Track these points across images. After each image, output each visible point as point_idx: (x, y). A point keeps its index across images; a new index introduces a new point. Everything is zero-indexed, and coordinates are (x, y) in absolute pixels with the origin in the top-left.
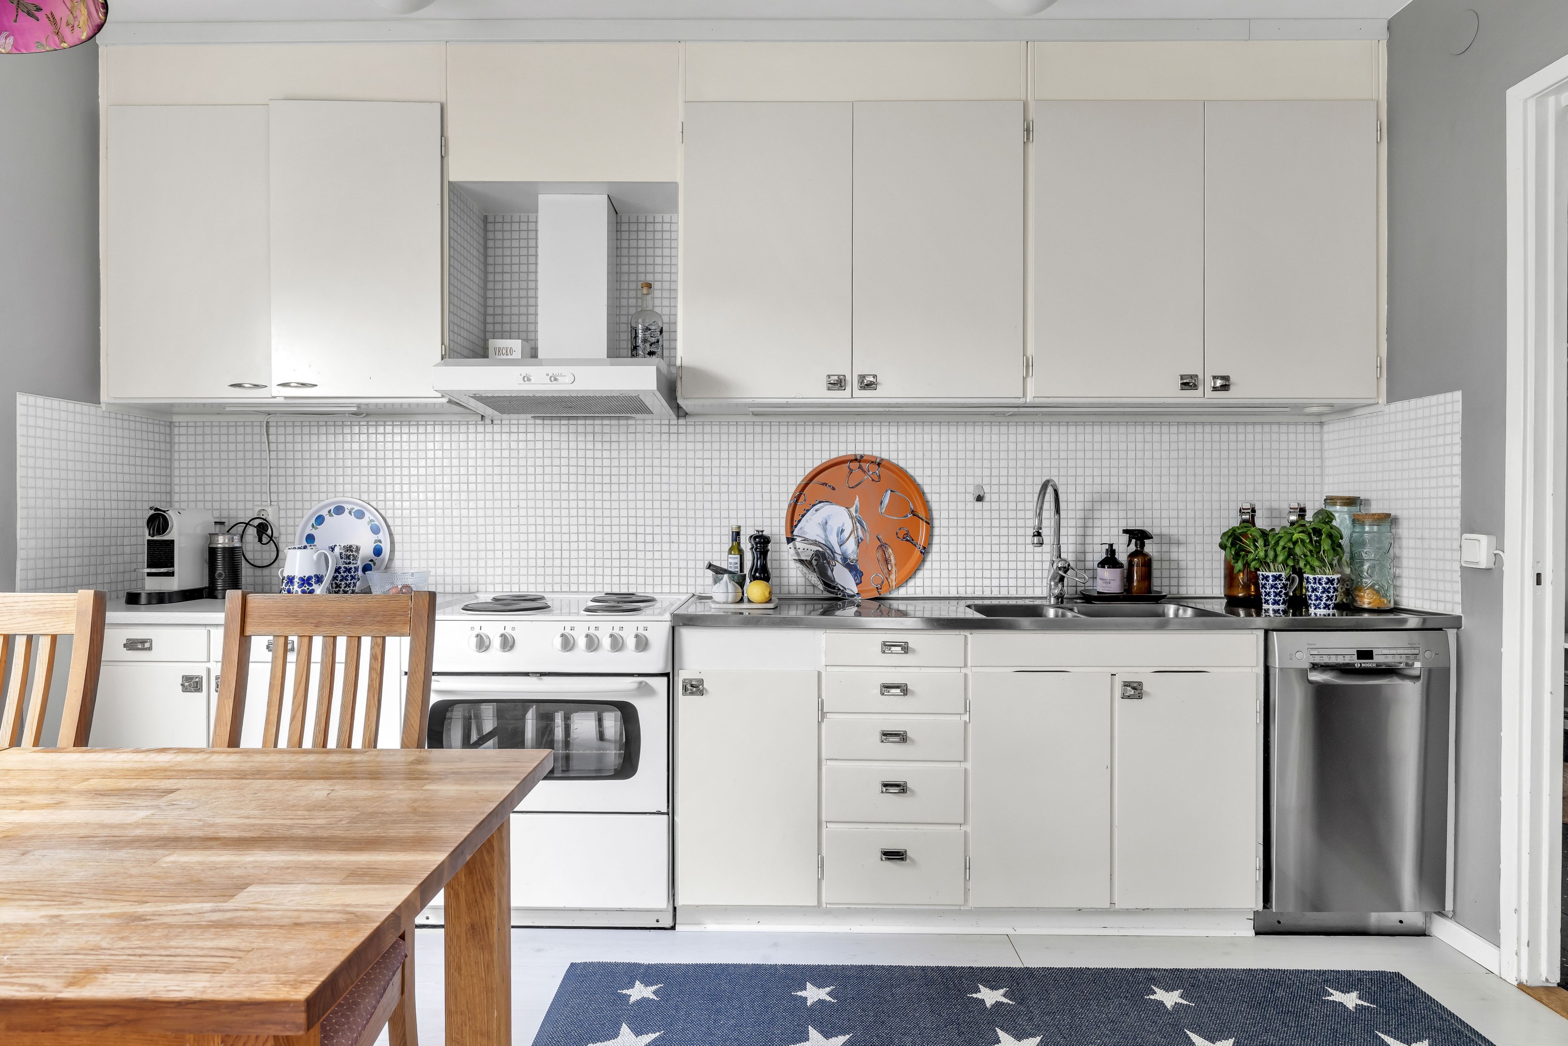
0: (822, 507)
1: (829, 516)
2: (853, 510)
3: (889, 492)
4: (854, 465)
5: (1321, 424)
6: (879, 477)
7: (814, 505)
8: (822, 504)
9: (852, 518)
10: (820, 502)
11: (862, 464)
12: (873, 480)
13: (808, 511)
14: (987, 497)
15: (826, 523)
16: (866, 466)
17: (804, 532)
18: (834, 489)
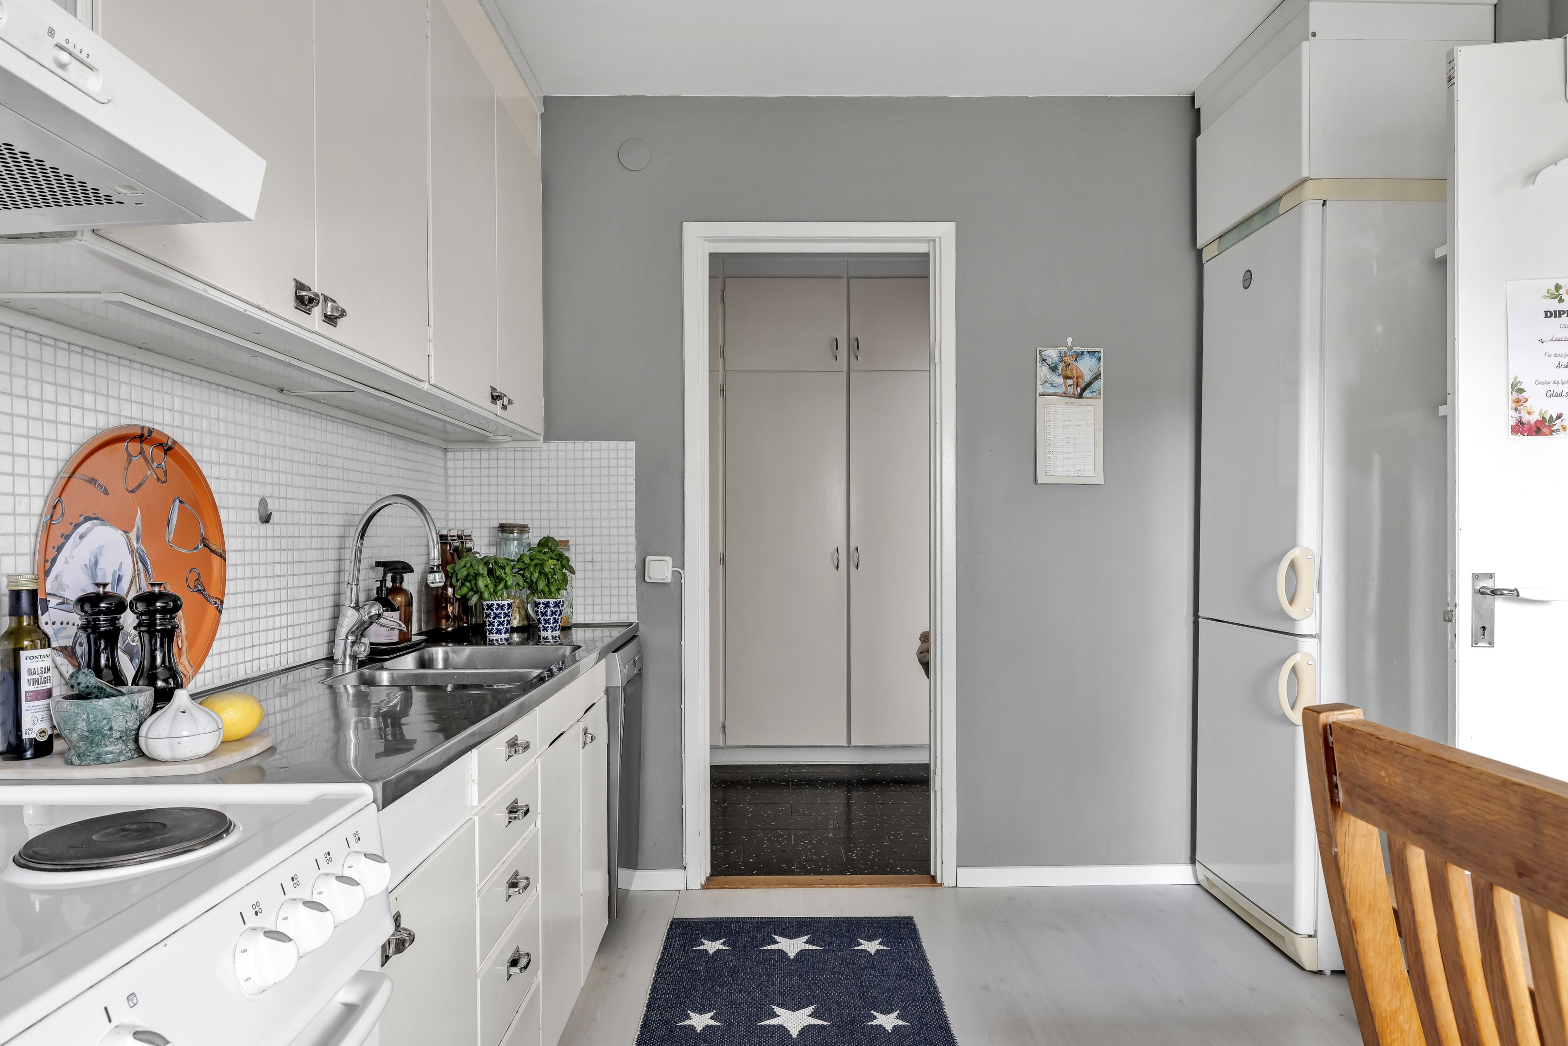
0: (89, 530)
1: (101, 549)
2: (133, 535)
3: (177, 502)
4: (135, 447)
5: (445, 450)
6: (165, 472)
7: (77, 526)
8: (88, 524)
9: (132, 552)
10: (87, 519)
11: (145, 446)
12: (158, 479)
13: (68, 537)
14: (275, 518)
15: (96, 563)
16: (149, 449)
17: (61, 586)
18: (106, 492)
